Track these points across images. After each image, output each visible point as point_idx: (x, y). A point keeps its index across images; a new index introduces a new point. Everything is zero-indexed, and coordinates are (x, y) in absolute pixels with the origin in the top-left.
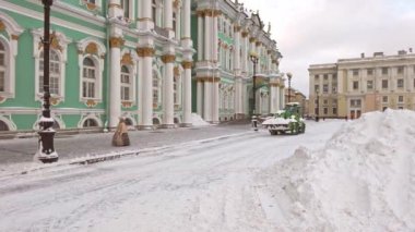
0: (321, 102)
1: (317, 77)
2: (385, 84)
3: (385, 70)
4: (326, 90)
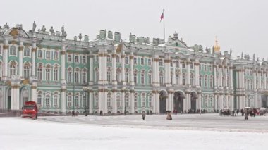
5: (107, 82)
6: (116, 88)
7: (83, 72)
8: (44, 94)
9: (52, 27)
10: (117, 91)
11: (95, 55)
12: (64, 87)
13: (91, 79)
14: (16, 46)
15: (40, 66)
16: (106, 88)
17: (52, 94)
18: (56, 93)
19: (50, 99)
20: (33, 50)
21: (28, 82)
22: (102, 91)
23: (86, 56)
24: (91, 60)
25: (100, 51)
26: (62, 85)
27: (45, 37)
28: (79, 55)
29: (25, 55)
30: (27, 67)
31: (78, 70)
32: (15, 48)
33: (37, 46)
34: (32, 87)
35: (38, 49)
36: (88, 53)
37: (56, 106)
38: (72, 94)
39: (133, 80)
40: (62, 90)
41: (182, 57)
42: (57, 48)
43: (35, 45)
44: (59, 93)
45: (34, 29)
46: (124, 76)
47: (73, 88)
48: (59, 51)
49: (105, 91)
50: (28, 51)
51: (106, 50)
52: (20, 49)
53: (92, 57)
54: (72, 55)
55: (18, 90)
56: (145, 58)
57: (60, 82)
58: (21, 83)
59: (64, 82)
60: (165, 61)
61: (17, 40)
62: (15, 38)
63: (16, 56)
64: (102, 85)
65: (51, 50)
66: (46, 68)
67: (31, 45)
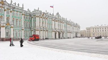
0: (88, 34)
1: (87, 30)
2: (98, 31)
3: (98, 29)
4: (89, 32)
5: (39, 27)
6: (42, 29)
7: (29, 23)
8: (15, 31)
9: (18, 4)
10: (42, 30)
11: (34, 17)
12: (23, 28)
13: (32, 26)
14: (3, 9)
15: (14, 19)
16: (39, 29)
17: (18, 31)
18: (20, 31)
19: (18, 33)
20: (11, 12)
21: (9, 25)
22: (37, 30)
23: (30, 17)
24: (32, 19)
25: (37, 15)
26: (22, 27)
27: (16, 7)
28: (28, 17)
29: (7, 13)
30: (8, 19)
31: (27, 22)
32: (3, 10)
33: (12, 10)
34: (11, 27)
35: (13, 12)
36: (31, 16)
37: (20, 36)
38: (25, 31)
39: (47, 27)
40: (22, 30)
41: (60, 20)
42: (20, 12)
43: (11, 9)
44: (21, 31)
45: (11, 3)
46: (44, 25)
47: (26, 29)
48: (21, 14)
49: (39, 30)
50: (9, 12)
51: (39, 15)
52: (5, 10)
53: (33, 18)
54: (25, 16)
55: (5, 28)
56: (50, 19)
57: (21, 26)
58: (6, 25)
59: (23, 26)
60: (56, 21)
61: (3, 6)
62: (3, 5)
63: (3, 13)
64: (37, 28)
65: (18, 13)
66: (16, 20)
67: (10, 9)
